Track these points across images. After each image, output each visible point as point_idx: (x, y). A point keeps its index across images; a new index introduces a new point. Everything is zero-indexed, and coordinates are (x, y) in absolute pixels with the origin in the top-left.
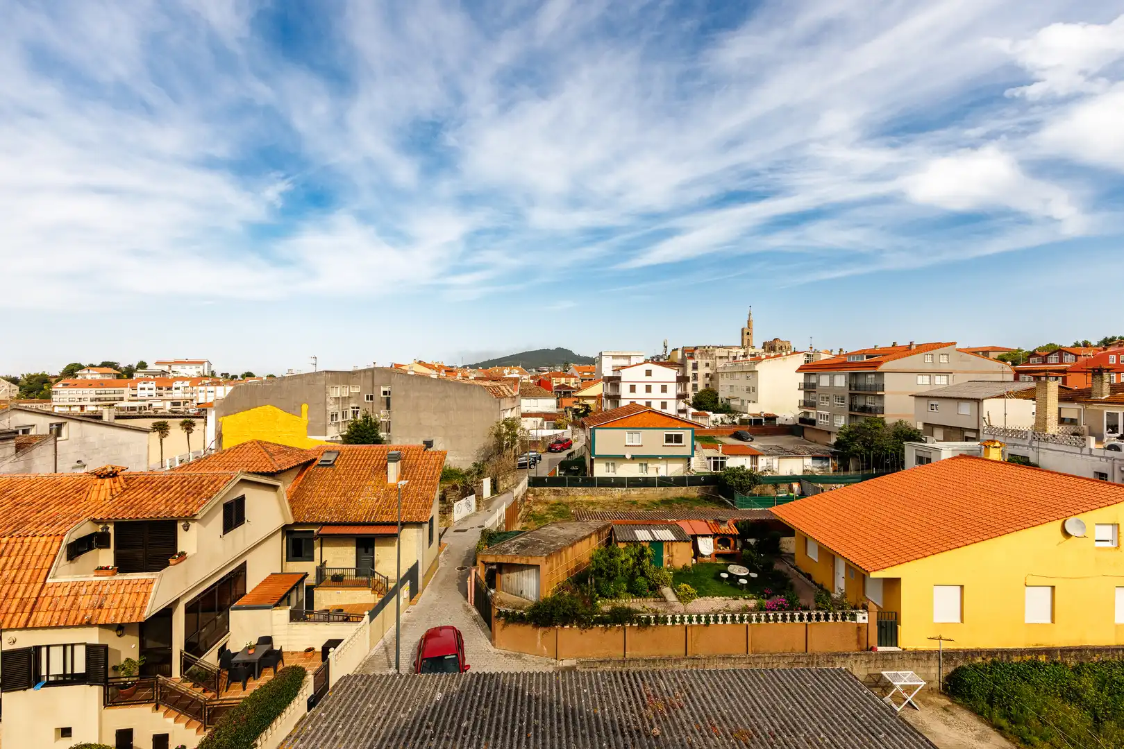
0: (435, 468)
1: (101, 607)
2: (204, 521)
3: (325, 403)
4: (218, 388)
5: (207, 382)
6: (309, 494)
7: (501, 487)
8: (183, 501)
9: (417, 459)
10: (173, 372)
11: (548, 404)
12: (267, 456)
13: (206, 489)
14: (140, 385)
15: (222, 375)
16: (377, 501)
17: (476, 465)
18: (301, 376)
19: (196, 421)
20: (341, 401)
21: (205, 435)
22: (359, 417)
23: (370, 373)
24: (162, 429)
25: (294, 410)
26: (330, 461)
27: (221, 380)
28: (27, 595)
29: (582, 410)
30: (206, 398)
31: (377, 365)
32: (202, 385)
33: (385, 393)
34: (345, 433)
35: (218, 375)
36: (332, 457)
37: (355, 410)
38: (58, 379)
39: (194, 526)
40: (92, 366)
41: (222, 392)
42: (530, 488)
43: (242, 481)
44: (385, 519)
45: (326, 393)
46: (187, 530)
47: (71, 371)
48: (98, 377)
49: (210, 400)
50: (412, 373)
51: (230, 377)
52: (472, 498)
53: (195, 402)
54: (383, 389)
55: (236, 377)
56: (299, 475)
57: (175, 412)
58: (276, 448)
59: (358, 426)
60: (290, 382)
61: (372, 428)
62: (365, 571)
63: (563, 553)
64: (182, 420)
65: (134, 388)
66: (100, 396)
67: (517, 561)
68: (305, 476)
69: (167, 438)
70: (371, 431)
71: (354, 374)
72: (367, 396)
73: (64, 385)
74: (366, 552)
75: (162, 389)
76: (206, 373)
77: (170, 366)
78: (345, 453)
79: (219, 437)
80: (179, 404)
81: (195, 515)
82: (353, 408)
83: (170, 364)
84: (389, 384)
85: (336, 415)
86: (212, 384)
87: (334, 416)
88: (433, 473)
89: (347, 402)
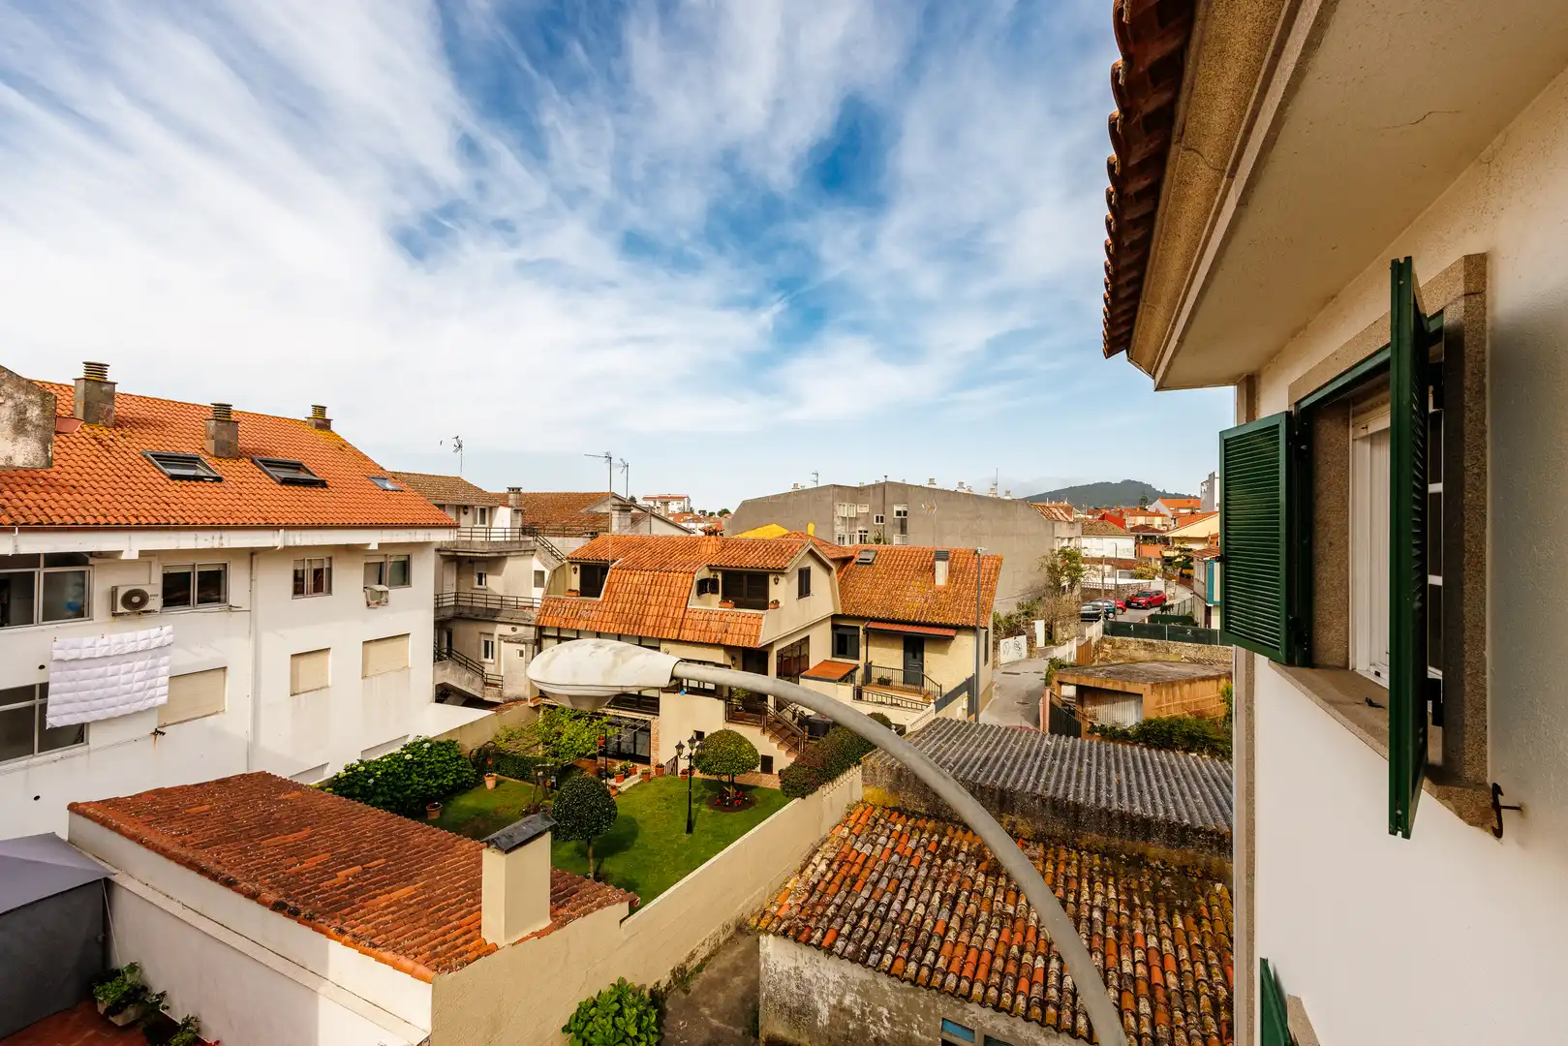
0: (990, 573)
1: (726, 631)
2: (787, 580)
3: (833, 524)
5: (689, 518)
6: (852, 589)
7: (1059, 637)
8: (772, 558)
9: (967, 563)
10: (659, 507)
11: (1124, 547)
15: (700, 512)
16: (926, 602)
17: (1020, 606)
20: (848, 523)
23: (880, 489)
26: (869, 559)
27: (700, 517)
28: (676, 616)
29: (1180, 556)
31: (889, 479)
33: (899, 513)
35: (696, 513)
36: (871, 556)
37: (863, 534)
39: (782, 580)
42: (1106, 636)
43: (811, 551)
44: (937, 620)
45: (833, 510)
46: (776, 584)
51: (707, 514)
52: (1022, 640)
54: (897, 508)
55: (713, 514)
56: (840, 570)
62: (914, 677)
63: (1177, 688)
67: (1109, 686)
68: (848, 569)
71: (863, 490)
72: (877, 517)
74: (915, 657)
76: (687, 510)
78: (883, 554)
81: (785, 568)
82: (860, 532)
84: (904, 502)
86: (693, 520)
87: (841, 539)
88: (989, 578)
89: (854, 524)
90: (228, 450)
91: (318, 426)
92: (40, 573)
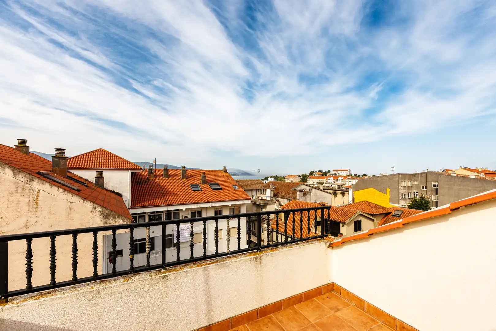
2: (348, 225)
3: (398, 189)
4: (353, 180)
5: (349, 178)
8: (342, 217)
10: (338, 174)
12: (370, 207)
13: (349, 214)
14: (329, 179)
15: (354, 175)
18: (386, 176)
19: (345, 192)
20: (407, 189)
21: (348, 199)
22: (418, 197)
23: (425, 175)
24: (335, 194)
25: (383, 191)
26: (398, 214)
27: (354, 177)
30: (349, 184)
31: (428, 171)
32: (347, 179)
33: (435, 186)
34: (409, 204)
35: (353, 175)
37: (416, 193)
38: (309, 176)
39: (345, 226)
40: (316, 172)
41: (354, 182)
43: (360, 214)
45: (399, 184)
46: (343, 227)
47: (312, 173)
48: (318, 175)
49: (350, 185)
50: (455, 175)
51: (357, 176)
53: (345, 185)
54: (433, 183)
55: (360, 176)
56: (384, 218)
57: (339, 189)
58: (374, 205)
59: (416, 202)
60: (381, 178)
61: (425, 203)
64: (341, 192)
65: (327, 179)
66: (318, 182)
68: (386, 219)
69: (337, 197)
70: (425, 205)
71: (414, 175)
72: (423, 187)
73: (310, 178)
75: (335, 180)
76: (349, 175)
77: (337, 172)
78: (406, 212)
79: (353, 199)
80: (340, 186)
81: (345, 222)
82: (414, 192)
83: (337, 171)
84: (437, 181)
85: (405, 195)
86: (351, 179)
87: (403, 195)
89: (410, 189)
90: (205, 182)
91: (225, 172)
92: (172, 212)
